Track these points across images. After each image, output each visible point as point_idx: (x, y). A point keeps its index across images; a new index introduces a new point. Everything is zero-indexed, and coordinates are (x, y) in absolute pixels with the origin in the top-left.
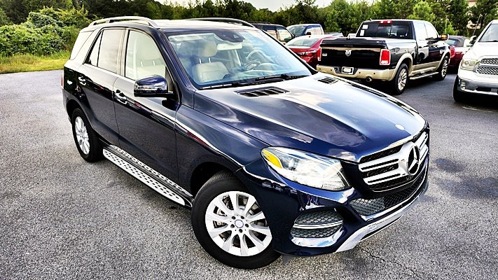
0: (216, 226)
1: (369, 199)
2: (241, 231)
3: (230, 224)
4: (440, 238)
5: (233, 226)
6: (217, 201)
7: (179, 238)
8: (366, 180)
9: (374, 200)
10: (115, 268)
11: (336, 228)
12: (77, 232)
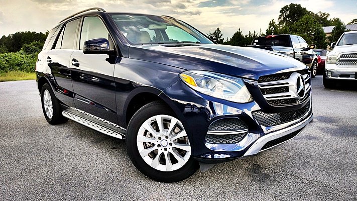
0: (146, 147)
1: (268, 113)
2: (166, 149)
3: (157, 144)
4: (327, 160)
5: (159, 146)
6: (146, 125)
7: (117, 166)
8: (265, 96)
9: (272, 114)
10: (62, 186)
11: (242, 136)
12: (35, 165)
